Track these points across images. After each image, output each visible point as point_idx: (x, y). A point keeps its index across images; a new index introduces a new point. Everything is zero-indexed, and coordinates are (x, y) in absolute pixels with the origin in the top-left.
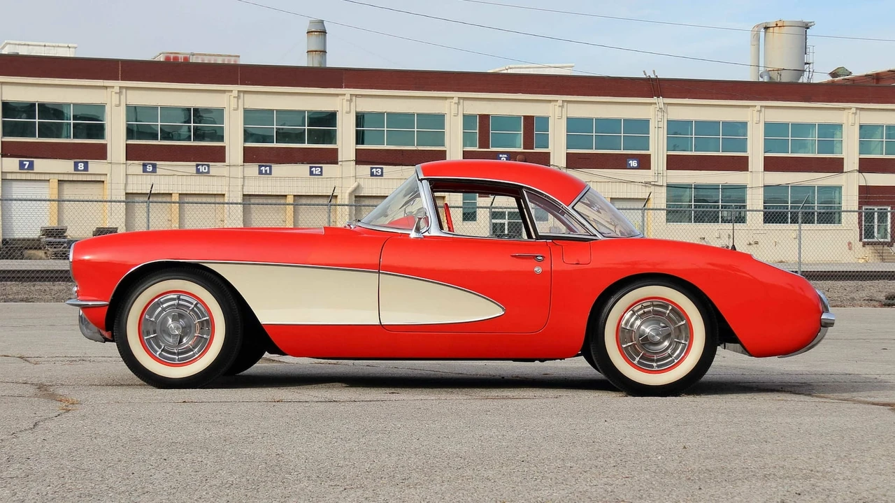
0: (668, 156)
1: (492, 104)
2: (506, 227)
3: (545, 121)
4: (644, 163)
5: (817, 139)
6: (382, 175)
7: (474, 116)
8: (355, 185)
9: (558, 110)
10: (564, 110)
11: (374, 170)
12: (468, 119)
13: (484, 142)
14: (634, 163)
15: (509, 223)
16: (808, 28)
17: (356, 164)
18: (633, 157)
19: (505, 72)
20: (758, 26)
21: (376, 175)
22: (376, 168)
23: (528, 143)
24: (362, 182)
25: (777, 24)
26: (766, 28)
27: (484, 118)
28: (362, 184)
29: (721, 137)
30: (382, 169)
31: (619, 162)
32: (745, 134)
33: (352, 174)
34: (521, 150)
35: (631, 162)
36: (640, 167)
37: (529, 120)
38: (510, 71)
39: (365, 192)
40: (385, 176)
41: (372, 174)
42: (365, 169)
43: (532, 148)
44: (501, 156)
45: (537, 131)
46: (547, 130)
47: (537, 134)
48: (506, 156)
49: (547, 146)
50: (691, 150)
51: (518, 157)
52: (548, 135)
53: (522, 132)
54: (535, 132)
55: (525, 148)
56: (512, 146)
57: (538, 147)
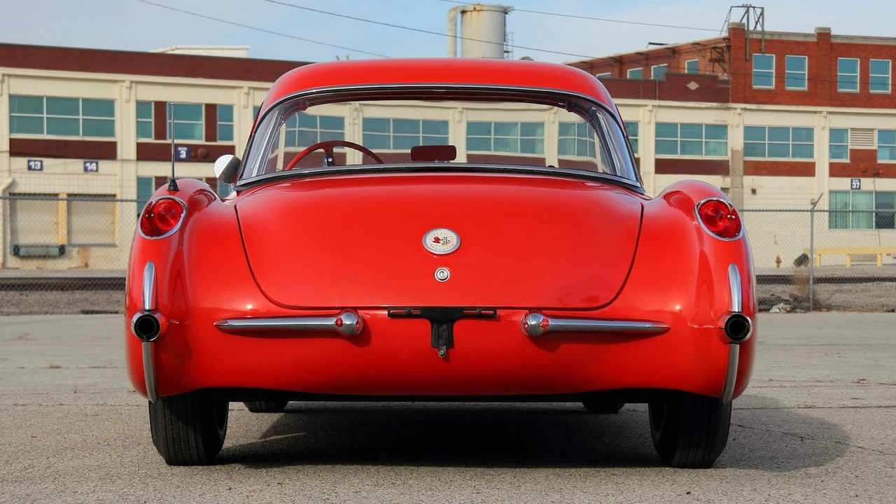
1: (170, 89)
3: (229, 109)
6: (41, 169)
7: (148, 103)
8: (9, 180)
9: (243, 97)
10: (251, 97)
11: (32, 163)
12: (142, 106)
13: (161, 133)
16: (506, 13)
17: (11, 155)
19: (171, 52)
20: (454, 9)
21: (35, 170)
22: (35, 161)
23: (211, 135)
24: (17, 176)
25: (475, 8)
26: (463, 12)
27: (161, 106)
28: (18, 180)
30: (41, 162)
33: (6, 167)
34: (202, 142)
37: (211, 109)
38: (176, 52)
39: (21, 189)
40: (45, 170)
41: (30, 168)
42: (22, 162)
43: (215, 141)
44: (180, 149)
45: (220, 121)
46: (232, 121)
47: (220, 125)
48: (186, 149)
49: (231, 139)
50: (389, 148)
51: (200, 151)
52: (232, 125)
53: (203, 122)
54: (219, 123)
55: (207, 140)
56: (192, 137)
57: (222, 139)
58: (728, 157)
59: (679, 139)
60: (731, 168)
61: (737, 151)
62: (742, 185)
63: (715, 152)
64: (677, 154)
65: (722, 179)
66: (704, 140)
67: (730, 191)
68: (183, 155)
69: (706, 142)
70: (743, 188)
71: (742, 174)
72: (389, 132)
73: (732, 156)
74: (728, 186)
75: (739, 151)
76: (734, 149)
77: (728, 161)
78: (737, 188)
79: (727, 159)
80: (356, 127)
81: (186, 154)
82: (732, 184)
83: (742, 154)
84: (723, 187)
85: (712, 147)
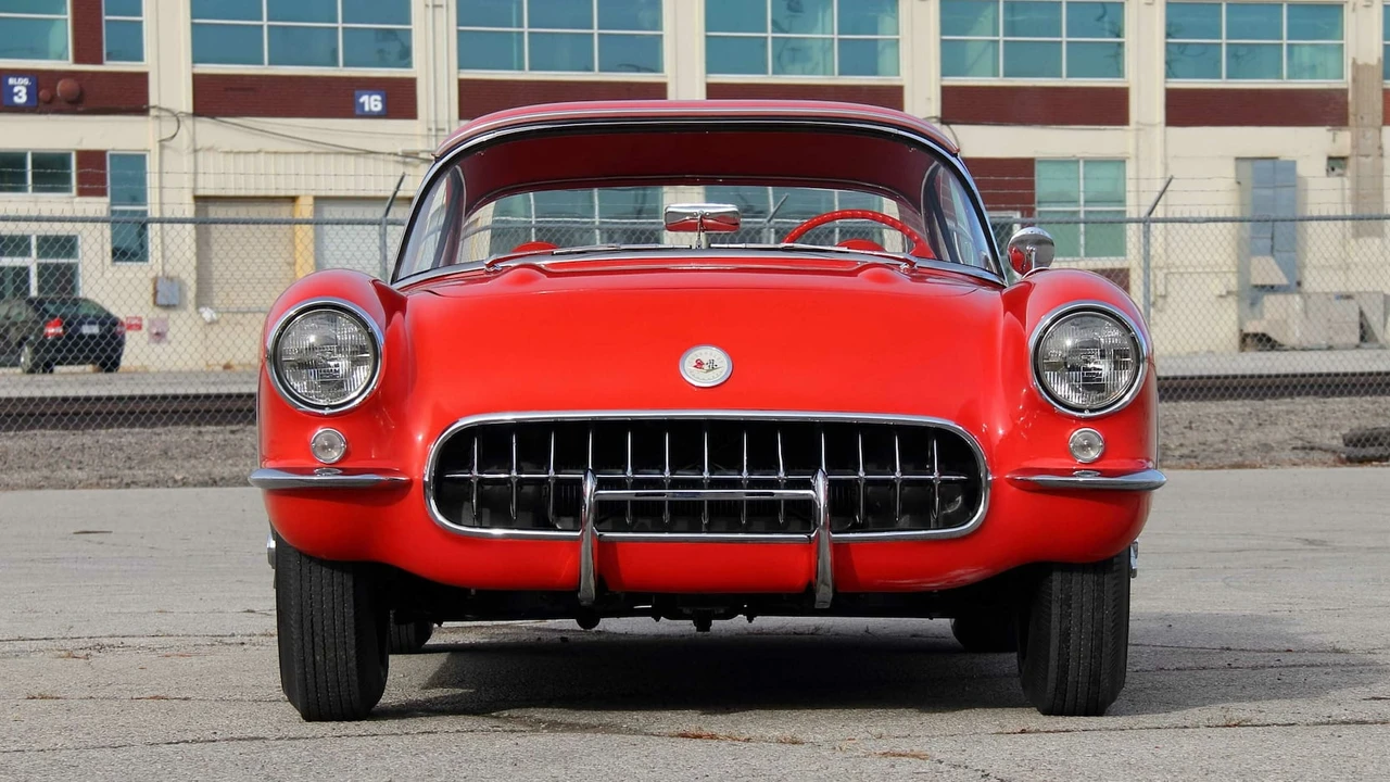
0: (462, 84)
2: (34, 282)
4: (401, 101)
5: (836, 36)
14: (373, 102)
15: (42, 269)
18: (371, 85)
23: (87, 46)
29: (596, 31)
31: (334, 99)
32: (657, 24)
34: (68, 65)
35: (364, 99)
36: (389, 113)
43: (99, 61)
44: (11, 81)
45: (107, 14)
46: (139, 13)
47: (107, 21)
48: (26, 81)
49: (139, 57)
50: (521, 68)
51: (60, 86)
52: (141, 22)
53: (69, 16)
54: (106, 18)
55: (78, 60)
56: (44, 55)
57: (111, 57)
58: (1345, 82)
59: (1224, 41)
60: (1351, 109)
61: (1366, 66)
62: (1380, 148)
63: (1312, 71)
64: (1220, 77)
65: (1331, 134)
66: (1285, 42)
67: (1351, 162)
68: (21, 98)
69: (1289, 45)
70: (1382, 155)
71: (1379, 121)
72: (521, 26)
73: (1354, 80)
74: (1346, 152)
75: (1372, 67)
76: (1360, 62)
77: (1344, 92)
78: (1367, 156)
79: (1344, 86)
80: (441, 13)
81: (28, 93)
82: (1355, 146)
83: (1379, 73)
84: (1334, 155)
85: (1305, 57)
